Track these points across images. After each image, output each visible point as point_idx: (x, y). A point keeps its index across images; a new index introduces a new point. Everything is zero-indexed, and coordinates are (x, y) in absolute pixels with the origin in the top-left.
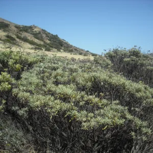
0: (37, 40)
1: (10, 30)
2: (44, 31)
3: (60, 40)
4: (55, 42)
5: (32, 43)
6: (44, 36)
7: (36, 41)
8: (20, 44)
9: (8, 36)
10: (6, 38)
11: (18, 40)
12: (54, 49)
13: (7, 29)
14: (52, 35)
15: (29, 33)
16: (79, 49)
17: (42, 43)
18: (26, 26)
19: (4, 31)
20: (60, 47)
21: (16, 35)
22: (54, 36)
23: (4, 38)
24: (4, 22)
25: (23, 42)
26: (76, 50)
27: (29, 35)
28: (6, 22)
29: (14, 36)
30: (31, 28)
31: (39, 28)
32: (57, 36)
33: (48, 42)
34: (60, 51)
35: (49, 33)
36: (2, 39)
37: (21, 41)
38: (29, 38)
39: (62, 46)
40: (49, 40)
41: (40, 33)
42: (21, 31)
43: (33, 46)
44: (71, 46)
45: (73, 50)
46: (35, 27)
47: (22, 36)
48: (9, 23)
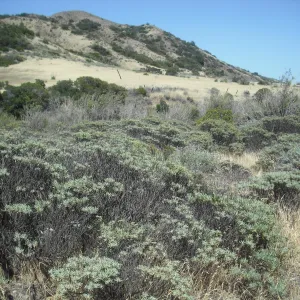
0: (154, 53)
1: (102, 35)
2: (168, 35)
3: (198, 53)
4: (190, 55)
5: (142, 59)
6: (168, 44)
7: (151, 55)
8: (118, 62)
9: (96, 48)
10: (93, 51)
11: (114, 54)
12: (187, 71)
13: (95, 33)
14: (184, 42)
15: (137, 39)
16: (238, 69)
17: (163, 59)
18: (132, 27)
19: (89, 37)
20: (199, 66)
21: (111, 44)
22: (188, 44)
23: (88, 51)
24: (91, 19)
25: (125, 58)
26: (230, 71)
27: (138, 43)
28: (95, 20)
29: (108, 47)
30: (142, 29)
31: (158, 29)
32: (193, 44)
33: (175, 56)
34: (198, 75)
35: (178, 39)
36: (85, 52)
37: (120, 56)
38: (138, 50)
39: (202, 64)
40: (177, 53)
41: (159, 39)
42: (122, 35)
43: (143, 66)
44: (222, 64)
45: (226, 72)
46: (151, 28)
47: (124, 46)
48: (99, 21)
